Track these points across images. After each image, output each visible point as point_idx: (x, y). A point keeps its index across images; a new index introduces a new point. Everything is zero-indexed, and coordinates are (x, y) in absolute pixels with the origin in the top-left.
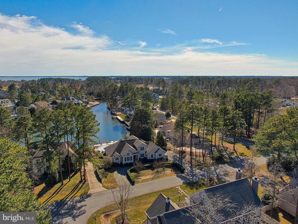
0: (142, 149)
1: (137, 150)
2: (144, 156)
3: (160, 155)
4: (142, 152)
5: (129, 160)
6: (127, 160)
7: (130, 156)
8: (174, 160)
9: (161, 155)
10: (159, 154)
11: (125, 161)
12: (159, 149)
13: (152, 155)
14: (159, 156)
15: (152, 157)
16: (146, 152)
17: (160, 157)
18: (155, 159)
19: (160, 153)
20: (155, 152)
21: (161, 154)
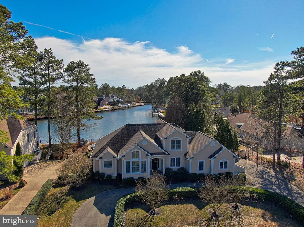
0: (176, 144)
1: (161, 146)
2: (179, 165)
3: (223, 165)
4: (176, 153)
5: (138, 170)
6: (134, 171)
7: (140, 160)
8: (264, 181)
9: (226, 167)
10: (221, 163)
11: (128, 170)
12: (221, 149)
13: (201, 164)
14: (221, 167)
15: (201, 168)
16: (185, 155)
17: (224, 170)
18: (209, 175)
19: (224, 160)
20: (210, 157)
21: (226, 163)
